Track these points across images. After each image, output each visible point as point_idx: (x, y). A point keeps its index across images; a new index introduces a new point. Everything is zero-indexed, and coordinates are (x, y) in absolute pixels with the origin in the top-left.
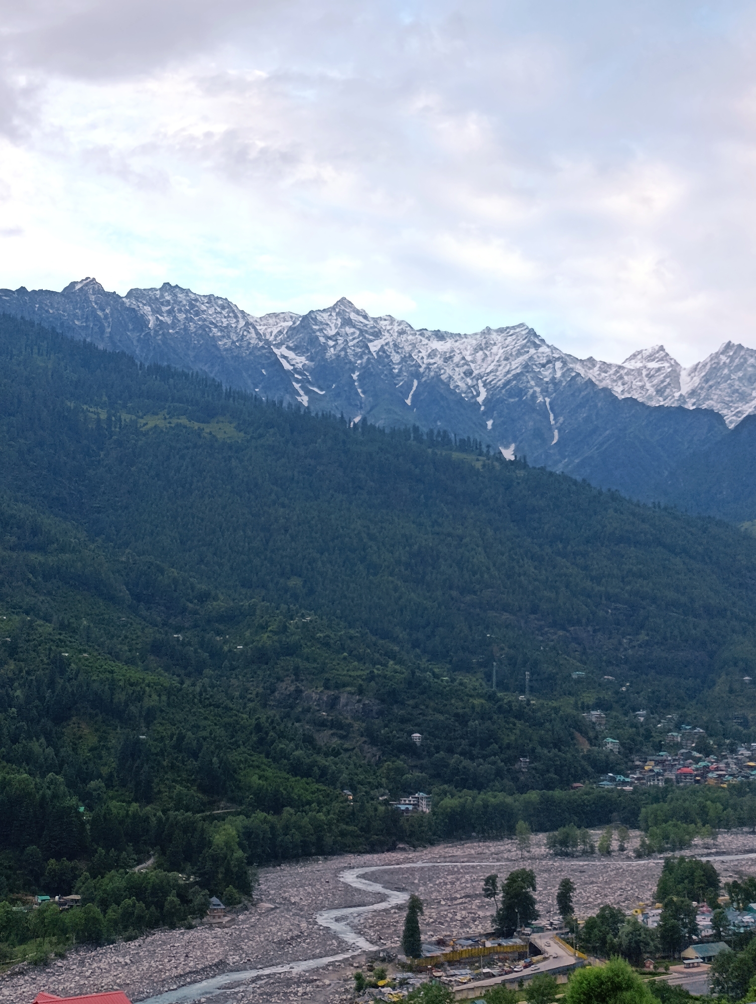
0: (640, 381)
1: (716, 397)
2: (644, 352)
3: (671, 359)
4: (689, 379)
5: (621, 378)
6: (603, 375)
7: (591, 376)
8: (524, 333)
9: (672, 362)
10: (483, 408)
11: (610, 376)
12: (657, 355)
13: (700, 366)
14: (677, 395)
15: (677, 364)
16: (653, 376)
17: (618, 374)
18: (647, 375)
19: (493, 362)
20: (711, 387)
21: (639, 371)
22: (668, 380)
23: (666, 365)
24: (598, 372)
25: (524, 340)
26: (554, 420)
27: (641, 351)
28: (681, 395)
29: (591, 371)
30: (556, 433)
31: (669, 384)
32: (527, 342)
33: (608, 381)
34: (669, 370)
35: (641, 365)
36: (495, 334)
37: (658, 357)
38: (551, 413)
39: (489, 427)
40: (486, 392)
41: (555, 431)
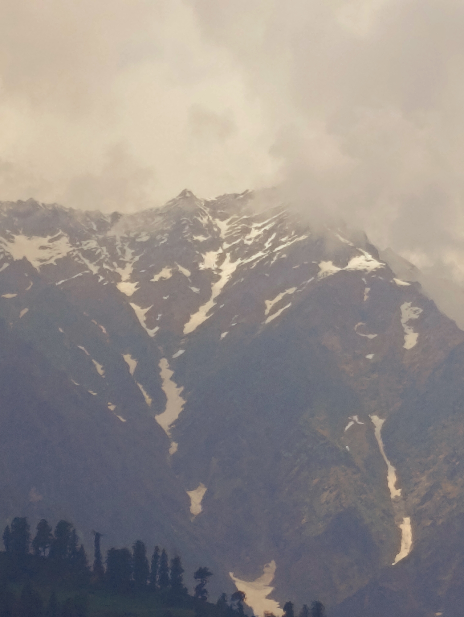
10: (174, 447)
19: (204, 300)
25: (299, 232)
26: (397, 486)
30: (406, 527)
36: (208, 211)
38: (388, 463)
39: (196, 507)
40: (182, 395)
41: (401, 521)
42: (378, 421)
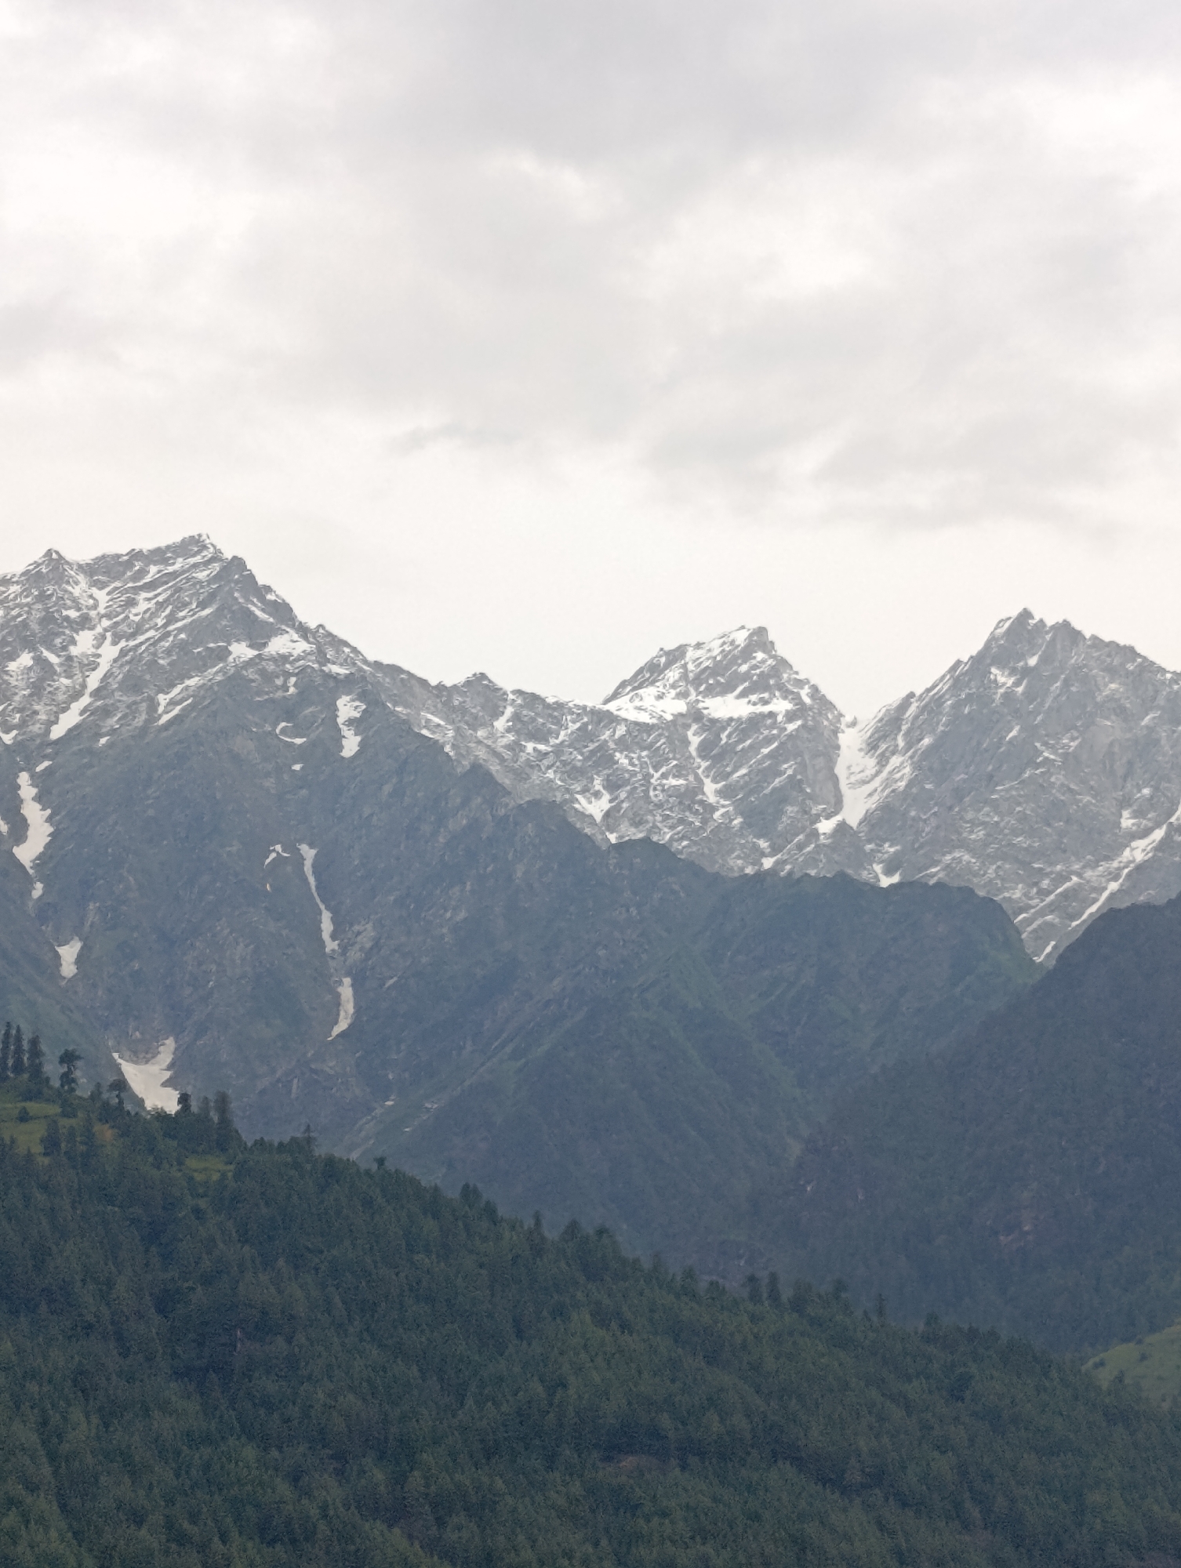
0: (678, 772)
1: (979, 834)
2: (691, 654)
3: (800, 683)
4: (871, 763)
5: (602, 759)
6: (530, 746)
7: (482, 753)
8: (202, 575)
9: (805, 694)
10: (38, 890)
11: (558, 750)
12: (744, 668)
13: (912, 710)
14: (826, 826)
15: (823, 703)
16: (727, 751)
17: (592, 746)
18: (704, 750)
19: (76, 695)
20: (959, 794)
21: (674, 729)
22: (789, 768)
23: (781, 706)
24: (511, 737)
25: (202, 605)
26: (333, 937)
27: (681, 651)
28: (842, 827)
29: (481, 733)
30: (346, 991)
31: (794, 783)
32: (218, 614)
33: (550, 774)
34: (791, 727)
35: (681, 707)
36: (81, 578)
37: (746, 676)
38: (322, 907)
39: (68, 969)
40: (49, 820)
41: (340, 983)
42: (309, 853)
